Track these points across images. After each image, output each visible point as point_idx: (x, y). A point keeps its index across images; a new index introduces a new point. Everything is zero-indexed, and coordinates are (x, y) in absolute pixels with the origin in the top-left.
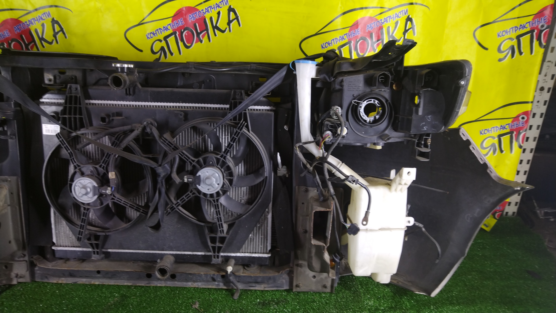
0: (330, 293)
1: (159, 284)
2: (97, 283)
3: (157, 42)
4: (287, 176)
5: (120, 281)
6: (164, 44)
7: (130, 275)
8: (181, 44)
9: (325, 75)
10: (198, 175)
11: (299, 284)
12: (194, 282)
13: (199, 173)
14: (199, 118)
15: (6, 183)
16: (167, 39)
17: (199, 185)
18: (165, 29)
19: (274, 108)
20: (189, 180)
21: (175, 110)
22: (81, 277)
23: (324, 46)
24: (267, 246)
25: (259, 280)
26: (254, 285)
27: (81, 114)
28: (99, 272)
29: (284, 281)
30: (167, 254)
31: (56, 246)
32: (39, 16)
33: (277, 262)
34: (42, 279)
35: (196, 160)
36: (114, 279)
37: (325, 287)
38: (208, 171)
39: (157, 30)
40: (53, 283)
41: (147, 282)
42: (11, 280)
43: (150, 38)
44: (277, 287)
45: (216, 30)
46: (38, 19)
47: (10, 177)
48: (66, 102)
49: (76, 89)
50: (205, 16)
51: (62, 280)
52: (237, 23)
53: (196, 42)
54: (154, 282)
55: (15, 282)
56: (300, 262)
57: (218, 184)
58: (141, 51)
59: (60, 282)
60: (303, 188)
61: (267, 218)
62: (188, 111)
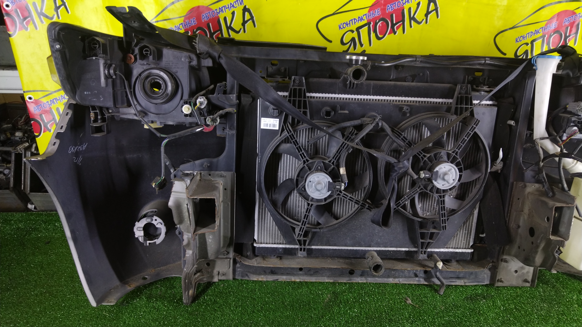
0: (529, 287)
1: (361, 280)
2: (298, 280)
3: (349, 32)
4: (499, 172)
5: (320, 278)
6: (355, 35)
7: (333, 272)
8: (373, 35)
9: (568, 71)
10: (435, 170)
11: (501, 279)
12: (395, 277)
13: (437, 169)
14: (424, 112)
15: (222, 178)
16: (360, 30)
17: (436, 181)
18: (359, 19)
19: (496, 103)
20: (426, 175)
21: (400, 105)
22: (282, 274)
23: (518, 40)
24: (469, 241)
25: (461, 275)
26: (454, 280)
27: (305, 107)
28: (301, 269)
29: (486, 276)
30: (371, 250)
31: (258, 243)
32: (231, 4)
33: (476, 257)
34: (242, 276)
35: (428, 155)
36: (314, 276)
37: (526, 281)
38: (445, 166)
39: (352, 20)
40: (253, 281)
41: (348, 279)
42: (212, 277)
43: (342, 29)
44: (478, 282)
45: (412, 21)
46: (230, 7)
47: (226, 172)
48: (290, 96)
49: (301, 81)
50: (404, 7)
51: (262, 278)
52: (435, 14)
53: (389, 34)
54: (355, 278)
55: (216, 280)
56: (505, 257)
57: (454, 180)
58: (331, 42)
59: (260, 279)
60: (521, 184)
61: (473, 214)
62: (413, 105)
